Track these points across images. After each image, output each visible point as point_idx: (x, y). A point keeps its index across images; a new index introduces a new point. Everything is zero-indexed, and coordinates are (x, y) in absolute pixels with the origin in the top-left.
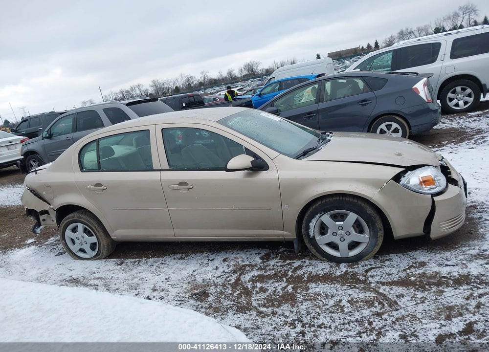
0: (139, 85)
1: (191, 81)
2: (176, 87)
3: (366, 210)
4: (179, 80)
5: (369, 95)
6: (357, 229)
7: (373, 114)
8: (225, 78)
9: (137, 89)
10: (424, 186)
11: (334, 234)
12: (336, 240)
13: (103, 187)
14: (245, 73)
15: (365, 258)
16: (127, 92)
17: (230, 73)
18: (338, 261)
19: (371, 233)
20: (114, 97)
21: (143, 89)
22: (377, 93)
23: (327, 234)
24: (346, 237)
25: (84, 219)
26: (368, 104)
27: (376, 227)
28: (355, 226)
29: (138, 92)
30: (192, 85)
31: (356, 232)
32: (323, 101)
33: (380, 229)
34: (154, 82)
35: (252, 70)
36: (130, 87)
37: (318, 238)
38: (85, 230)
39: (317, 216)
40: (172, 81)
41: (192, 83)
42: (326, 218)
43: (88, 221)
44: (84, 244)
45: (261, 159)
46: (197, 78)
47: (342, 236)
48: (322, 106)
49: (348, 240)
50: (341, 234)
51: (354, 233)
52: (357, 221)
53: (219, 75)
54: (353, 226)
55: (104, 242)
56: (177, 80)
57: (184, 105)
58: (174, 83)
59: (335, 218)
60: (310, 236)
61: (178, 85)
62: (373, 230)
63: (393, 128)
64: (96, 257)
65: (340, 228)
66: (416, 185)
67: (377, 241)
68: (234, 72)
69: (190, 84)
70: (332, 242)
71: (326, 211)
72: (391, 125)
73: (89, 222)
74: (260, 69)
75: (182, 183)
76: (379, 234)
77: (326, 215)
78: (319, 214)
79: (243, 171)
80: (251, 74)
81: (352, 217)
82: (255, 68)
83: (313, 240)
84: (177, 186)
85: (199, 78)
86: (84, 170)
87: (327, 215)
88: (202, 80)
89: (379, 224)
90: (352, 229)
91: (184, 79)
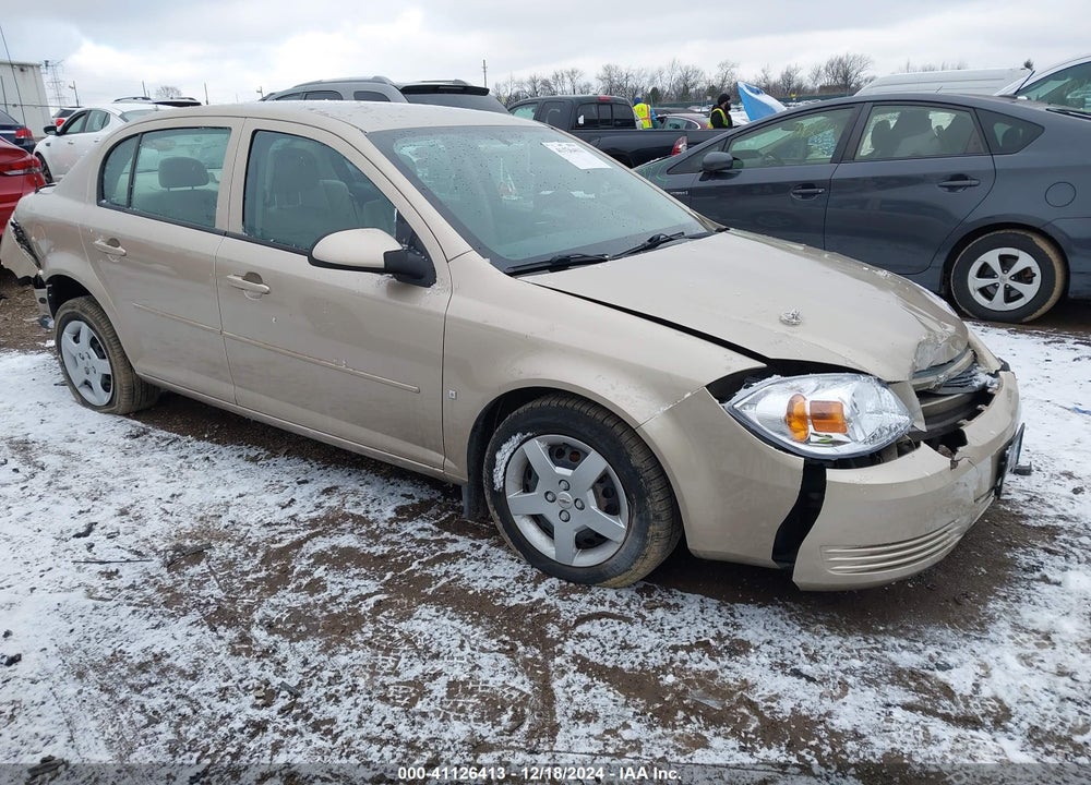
0: (573, 72)
1: (692, 80)
2: (655, 90)
3: (629, 456)
4: (666, 75)
5: (978, 163)
6: (604, 500)
7: (972, 218)
8: (775, 85)
9: (567, 80)
10: (811, 428)
11: (549, 496)
12: (551, 513)
13: (120, 248)
14: (825, 80)
15: (609, 582)
16: (546, 83)
17: (788, 78)
18: (546, 567)
19: (634, 520)
20: (515, 90)
21: (580, 82)
22: (1003, 161)
23: (534, 491)
24: (574, 512)
25: (91, 316)
26: (966, 186)
27: (646, 508)
28: (600, 490)
29: (568, 87)
30: (692, 90)
31: (599, 507)
32: (853, 159)
33: (657, 517)
34: (608, 69)
35: (846, 77)
36: (553, 74)
37: (514, 495)
38: (93, 342)
39: (516, 439)
40: (649, 74)
41: (693, 85)
42: (536, 449)
43: (96, 322)
44: (92, 372)
45: (424, 251)
46: (707, 74)
47: (566, 505)
48: (845, 171)
49: (579, 521)
50: (564, 502)
51: (594, 507)
52: (604, 478)
53: (761, 75)
54: (593, 487)
55: (121, 380)
56: (661, 73)
57: (581, 120)
58: (652, 80)
59: (558, 454)
60: (494, 485)
61: (659, 86)
62: (638, 513)
63: (1017, 267)
64: (108, 408)
65: (563, 485)
66: (771, 421)
67: (643, 546)
68: (799, 75)
69: (686, 88)
70: (541, 515)
71: (539, 430)
72: (1016, 258)
73: (99, 324)
74: (865, 77)
75: (253, 277)
76: (651, 528)
77: (535, 441)
78: (519, 435)
79: (377, 277)
80: (839, 87)
81: (595, 464)
82: (854, 72)
83: (500, 496)
84: (240, 279)
85: (712, 77)
86: (104, 201)
87: (540, 441)
88: (716, 82)
89: (656, 504)
90: (590, 494)
91: (678, 74)
